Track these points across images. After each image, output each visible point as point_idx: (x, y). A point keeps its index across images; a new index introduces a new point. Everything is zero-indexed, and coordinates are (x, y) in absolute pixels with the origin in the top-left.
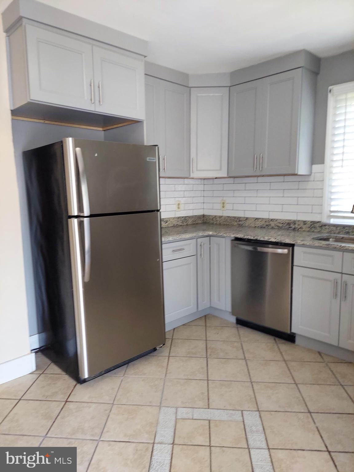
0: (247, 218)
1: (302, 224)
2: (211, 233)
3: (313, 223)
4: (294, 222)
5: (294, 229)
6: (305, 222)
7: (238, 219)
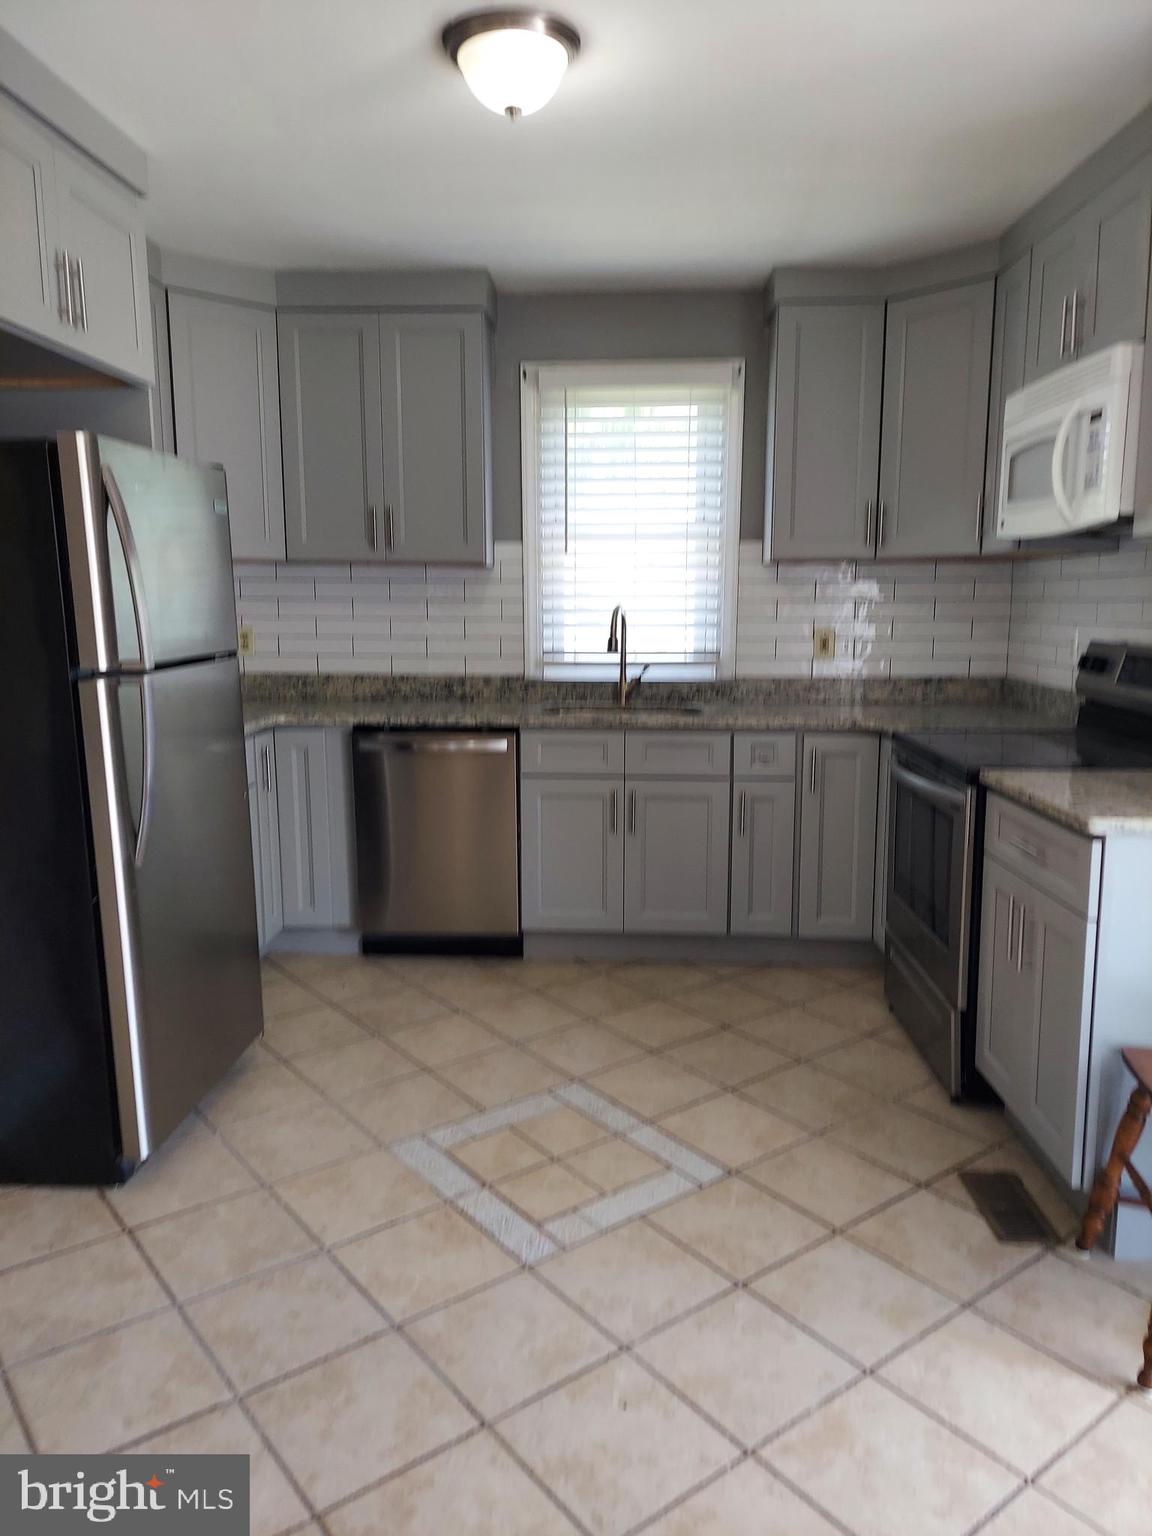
0: (328, 678)
1: (482, 683)
2: (282, 719)
3: (507, 681)
4: (462, 681)
5: (463, 698)
6: (487, 680)
7: (303, 680)
